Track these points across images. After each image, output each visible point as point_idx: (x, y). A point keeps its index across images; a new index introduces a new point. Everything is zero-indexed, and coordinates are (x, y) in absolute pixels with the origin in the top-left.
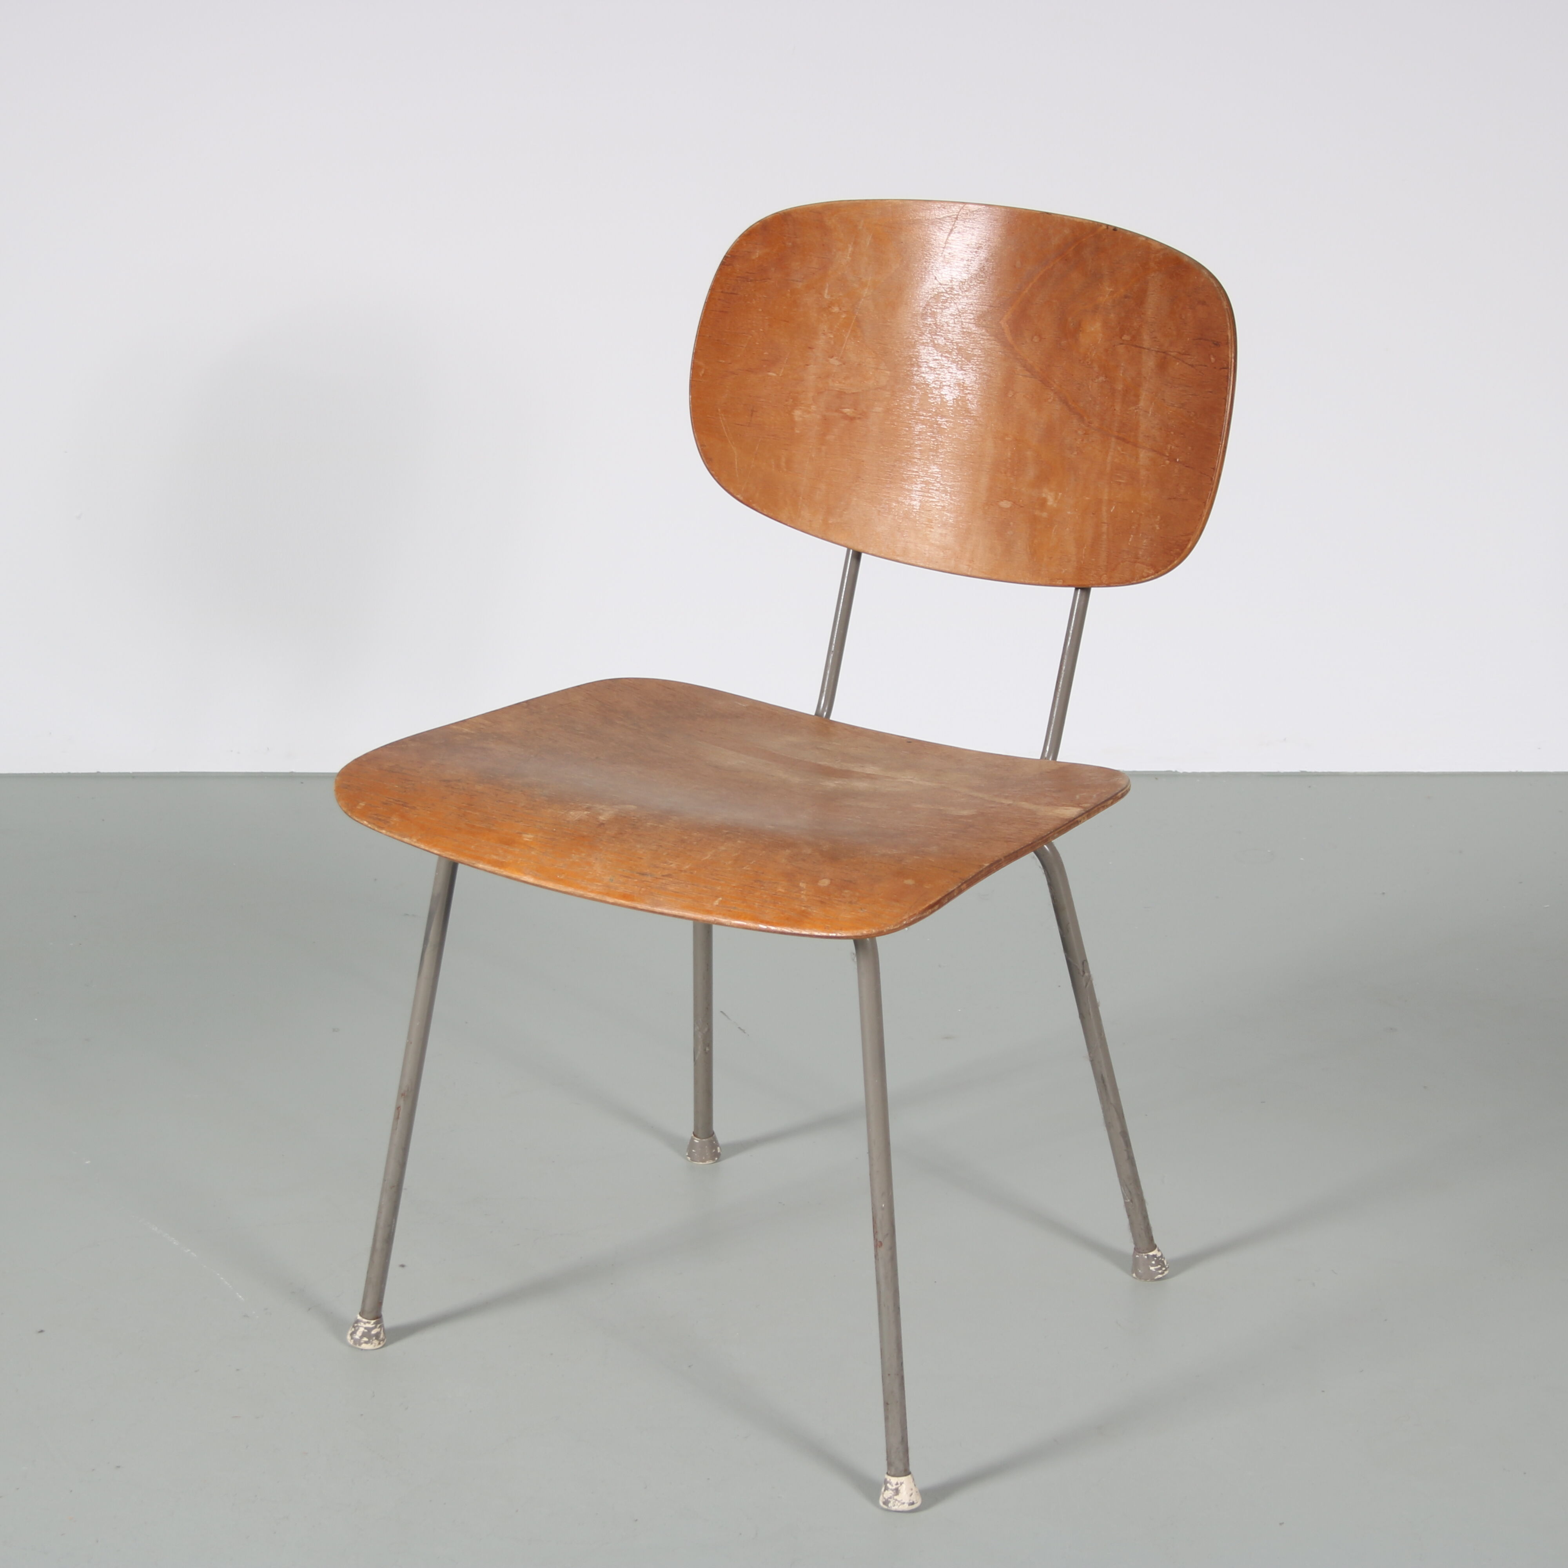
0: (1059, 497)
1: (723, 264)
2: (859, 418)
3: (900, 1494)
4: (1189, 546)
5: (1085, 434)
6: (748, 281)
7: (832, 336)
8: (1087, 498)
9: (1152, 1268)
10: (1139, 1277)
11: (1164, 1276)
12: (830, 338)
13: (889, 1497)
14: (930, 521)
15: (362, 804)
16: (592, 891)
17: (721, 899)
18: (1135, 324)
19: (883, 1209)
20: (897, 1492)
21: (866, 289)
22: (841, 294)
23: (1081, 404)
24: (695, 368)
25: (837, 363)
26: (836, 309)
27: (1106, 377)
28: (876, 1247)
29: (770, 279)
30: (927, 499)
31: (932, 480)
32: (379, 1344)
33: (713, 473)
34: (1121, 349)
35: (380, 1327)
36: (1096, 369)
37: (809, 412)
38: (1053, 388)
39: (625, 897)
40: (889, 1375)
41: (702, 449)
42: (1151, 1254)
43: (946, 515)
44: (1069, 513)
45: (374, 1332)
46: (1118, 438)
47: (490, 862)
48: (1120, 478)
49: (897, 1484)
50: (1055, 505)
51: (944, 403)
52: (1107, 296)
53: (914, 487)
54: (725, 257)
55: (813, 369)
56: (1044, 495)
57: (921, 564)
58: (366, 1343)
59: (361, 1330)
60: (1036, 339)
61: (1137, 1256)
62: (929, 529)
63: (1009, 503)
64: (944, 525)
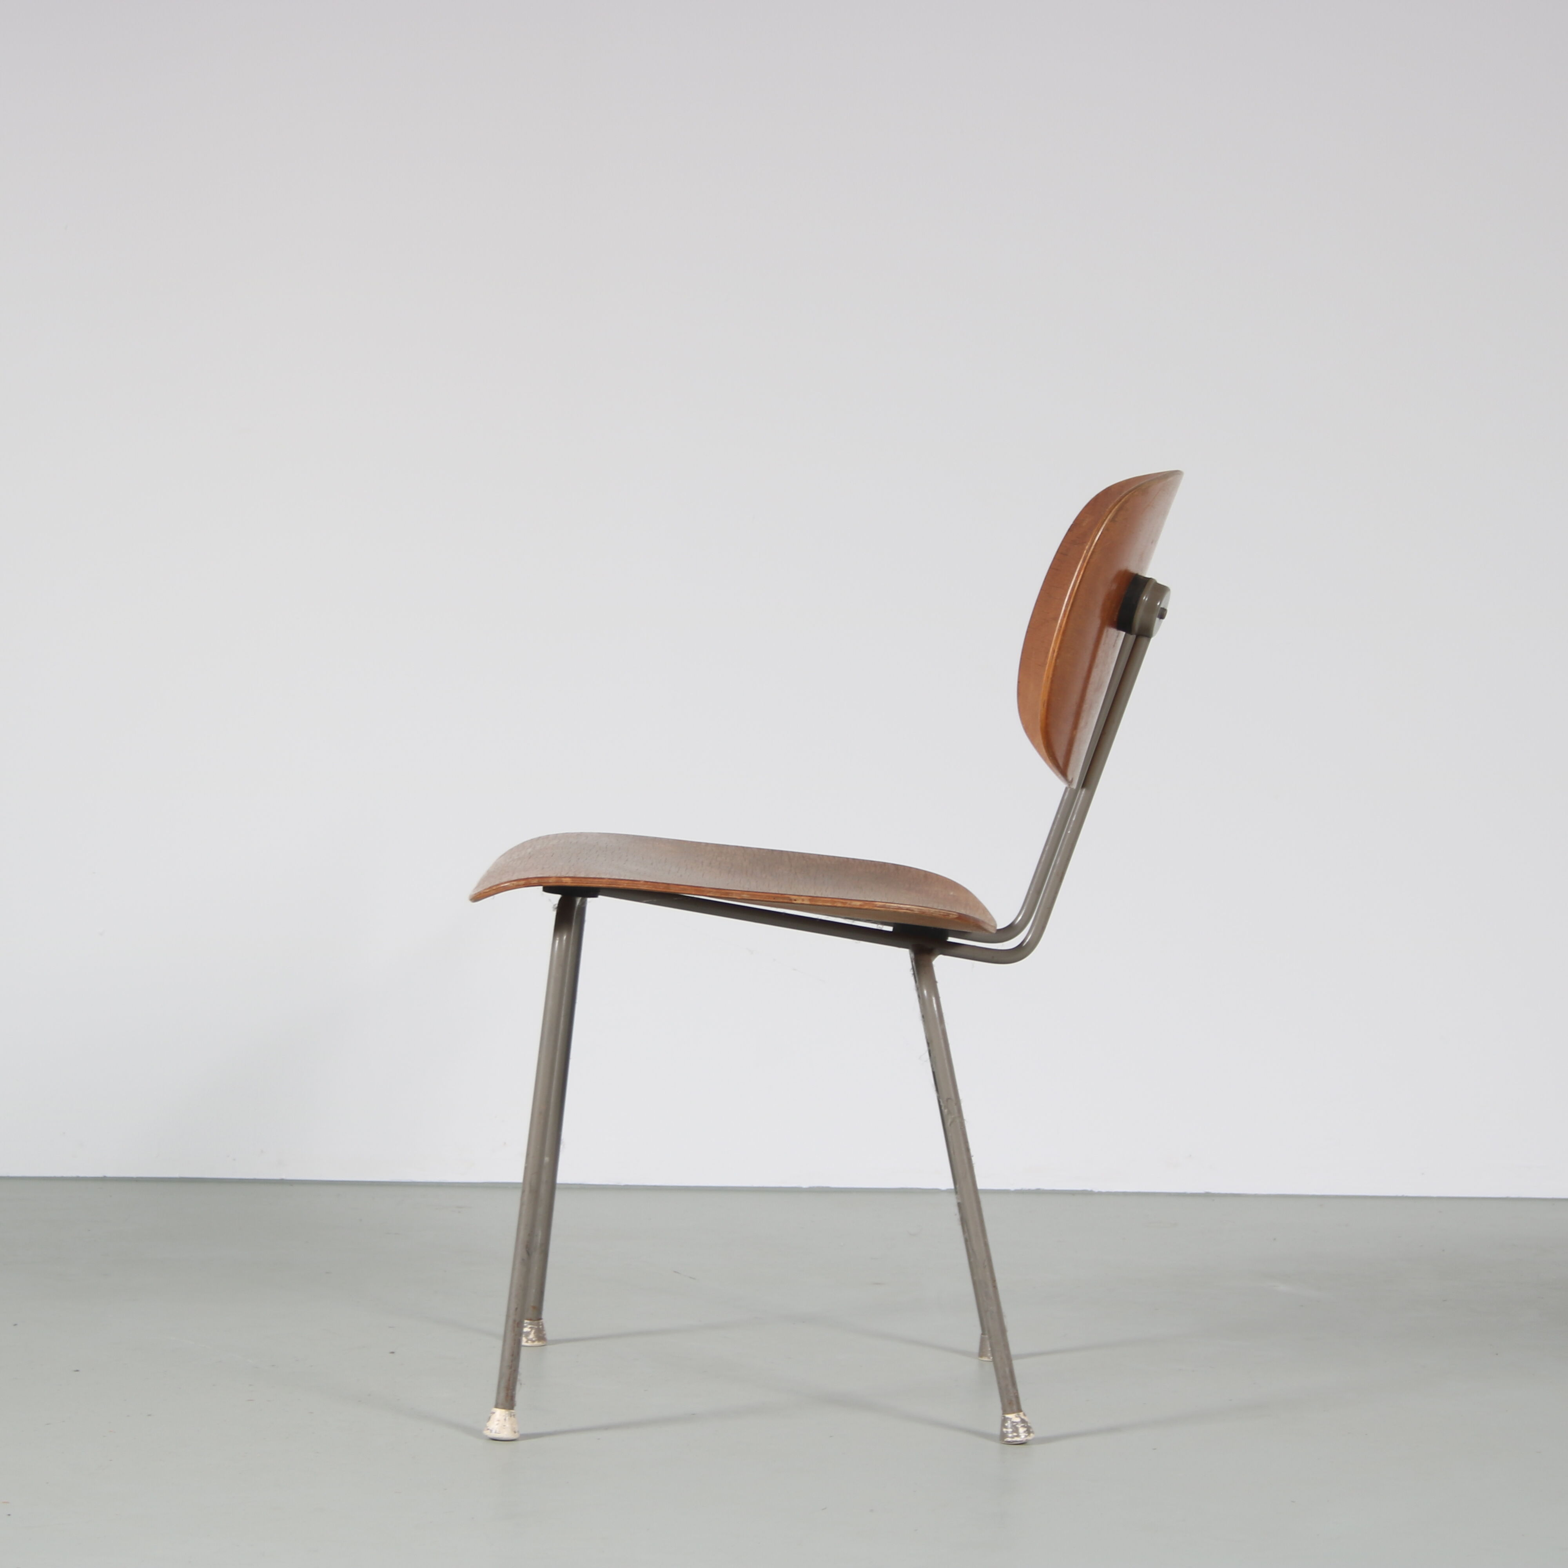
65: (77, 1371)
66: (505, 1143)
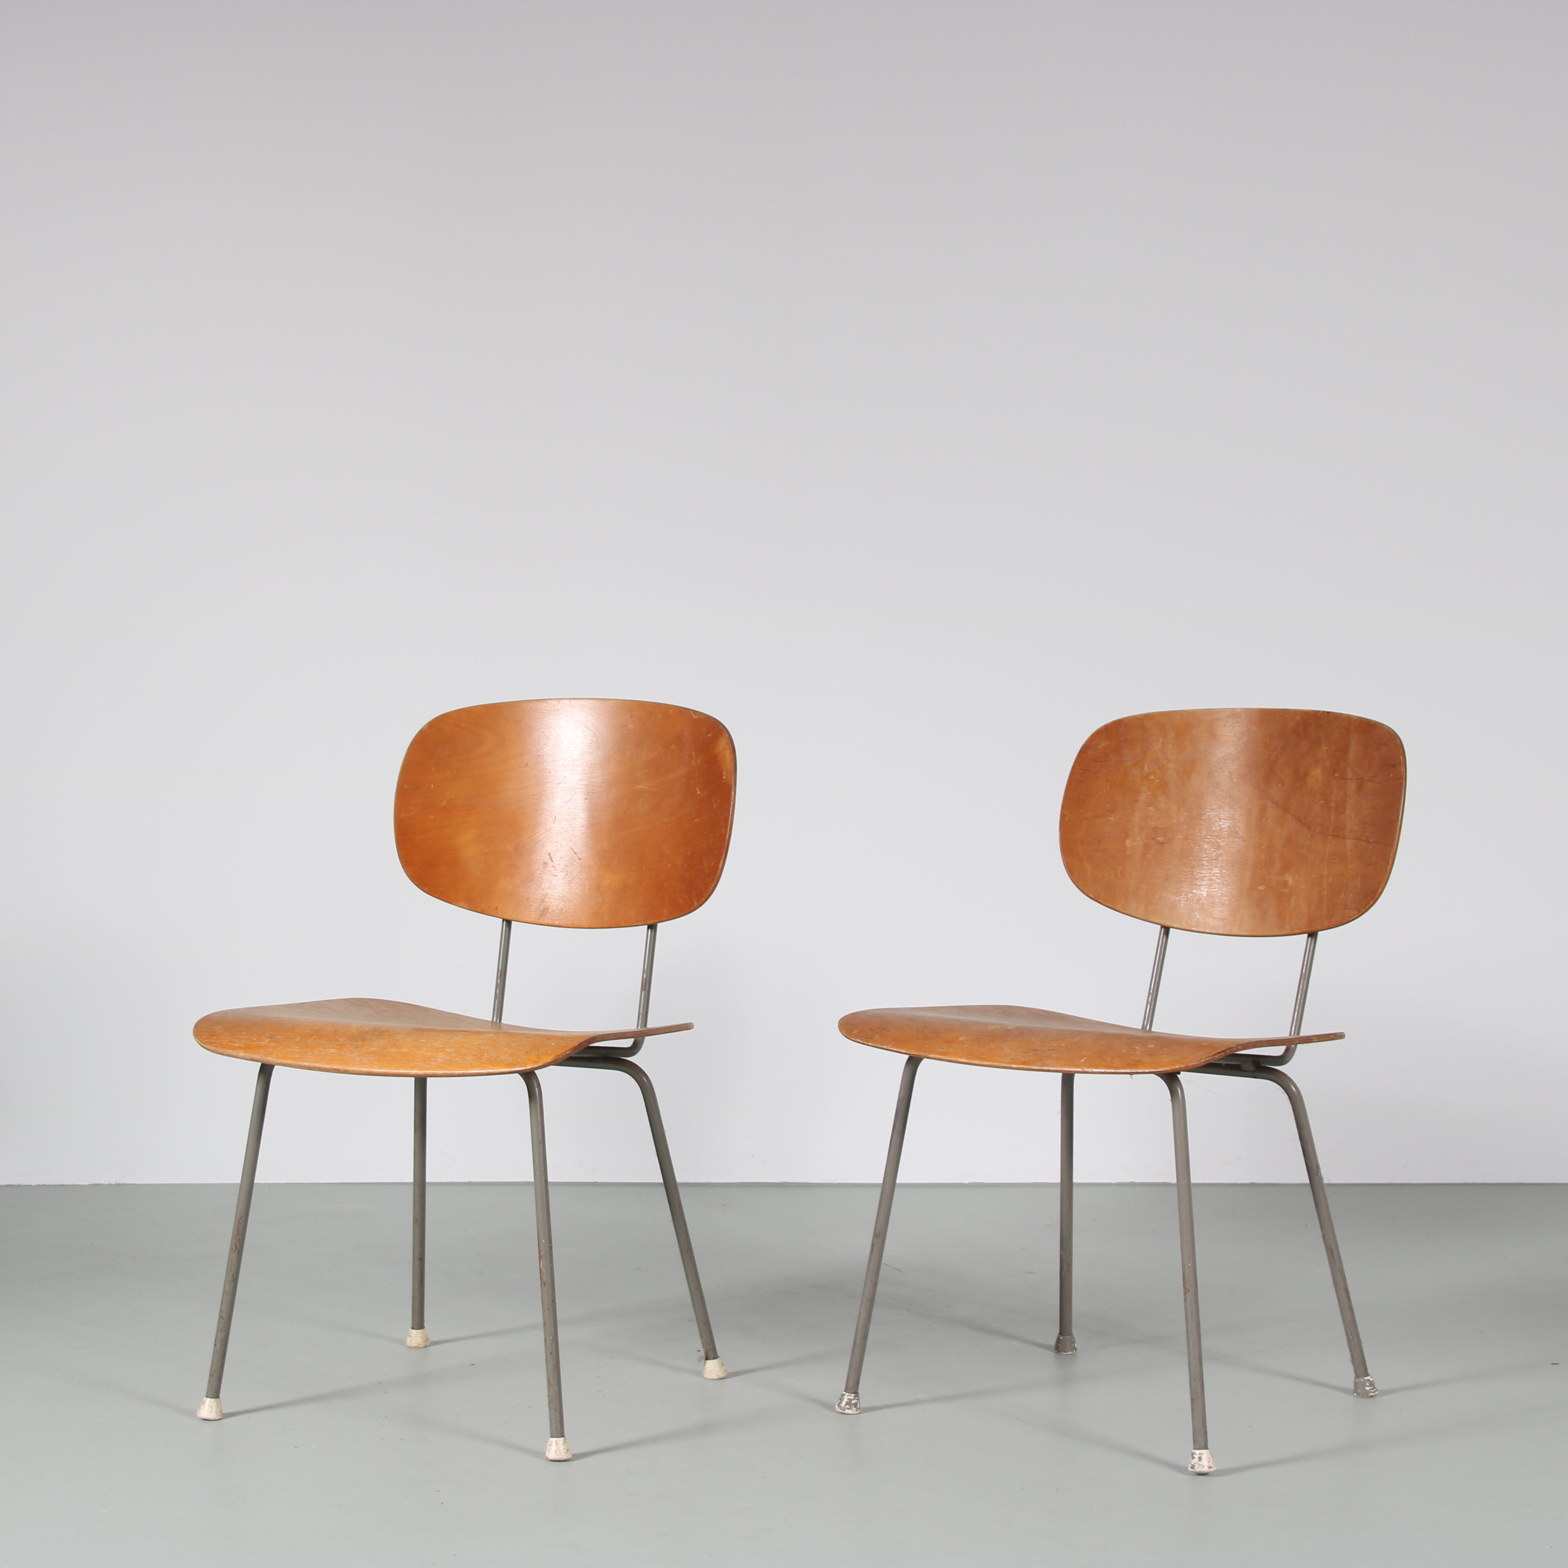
0: (1296, 878)
1: (1080, 751)
2: (1167, 843)
3: (1202, 1461)
4: (1379, 891)
5: (1312, 837)
6: (1097, 763)
7: (1150, 794)
8: (1314, 876)
9: (1367, 1388)
10: (1358, 1395)
11: (1375, 1395)
12: (1149, 795)
13: (1195, 1463)
14: (1213, 903)
15: (856, 1031)
16: (1003, 1063)
17: (1085, 1058)
18: (1342, 766)
19: (1189, 1267)
20: (1200, 1459)
22: (1155, 768)
23: (1309, 819)
24: (1063, 816)
25: (1153, 810)
26: (1152, 777)
27: (1325, 800)
28: (1185, 1293)
29: (1110, 760)
30: (1211, 890)
31: (1214, 878)
32: (857, 1411)
33: (1074, 880)
34: (1334, 782)
35: (857, 1399)
36: (1318, 797)
37: (1135, 841)
38: (1291, 813)
39: (1024, 1063)
40: (1194, 1380)
41: (1067, 866)
42: (1366, 1378)
43: (1224, 899)
44: (1302, 887)
45: (853, 1402)
46: (1333, 836)
47: (938, 1053)
48: (1334, 859)
49: (1200, 1454)
50: (1294, 884)
51: (1221, 829)
52: (1324, 752)
53: (1203, 883)
54: (1082, 748)
55: (1137, 814)
56: (1286, 879)
57: (1208, 931)
58: (848, 1409)
59: (845, 1400)
60: (1280, 785)
61: (1357, 1380)
62: (1213, 908)
63: (1264, 886)
64: (1223, 905)
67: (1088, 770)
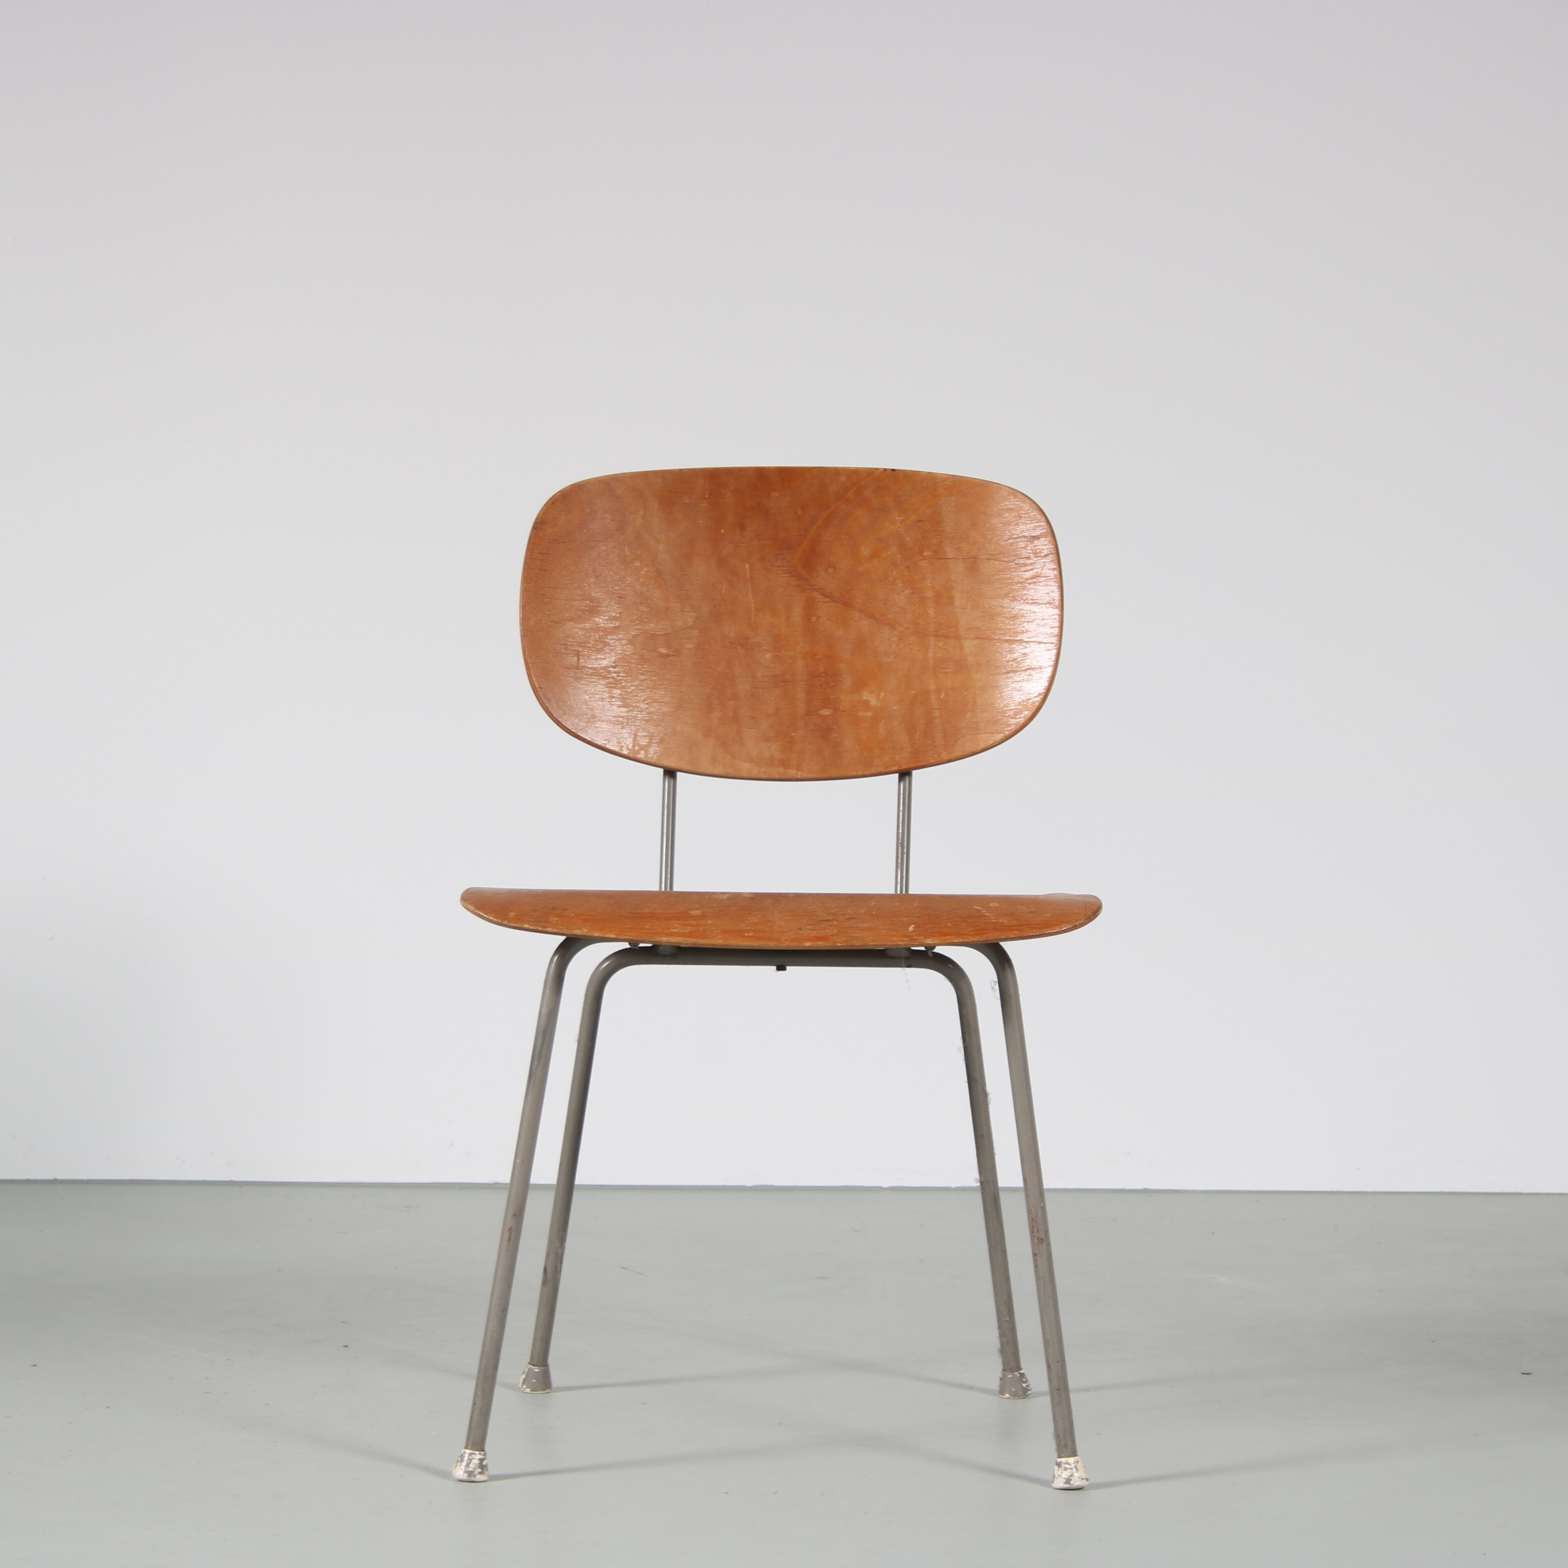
0: (881, 697)
2: (675, 654)
5: (899, 639)
6: (559, 543)
7: (639, 587)
8: (913, 692)
12: (637, 588)
13: (1069, 1475)
18: (935, 541)
20: (1076, 1469)
21: (662, 545)
22: (640, 551)
23: (890, 616)
25: (646, 610)
26: (638, 564)
27: (912, 589)
29: (576, 541)
34: (923, 564)
36: (900, 585)
38: (856, 608)
44: (895, 708)
46: (936, 636)
49: (1074, 1463)
50: (879, 704)
52: (898, 524)
54: (535, 523)
56: (865, 698)
61: (1007, 1376)
63: (831, 710)
65: (35, 1365)
66: (452, 1144)
67: (549, 554)
